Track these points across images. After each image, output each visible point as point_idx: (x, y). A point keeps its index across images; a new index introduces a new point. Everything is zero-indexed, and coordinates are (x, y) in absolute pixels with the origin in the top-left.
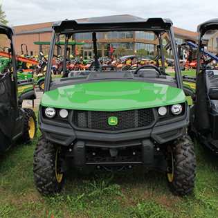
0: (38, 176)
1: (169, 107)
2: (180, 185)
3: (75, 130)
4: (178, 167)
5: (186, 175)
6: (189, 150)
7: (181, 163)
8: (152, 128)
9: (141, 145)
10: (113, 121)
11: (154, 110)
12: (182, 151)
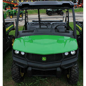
0: (13, 77)
2: (72, 82)
3: (27, 61)
4: (71, 76)
5: (74, 79)
6: (77, 69)
7: (73, 75)
8: (61, 62)
9: (56, 70)
10: (44, 59)
11: (63, 54)
12: (74, 70)
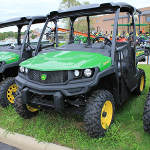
1: (82, 71)
